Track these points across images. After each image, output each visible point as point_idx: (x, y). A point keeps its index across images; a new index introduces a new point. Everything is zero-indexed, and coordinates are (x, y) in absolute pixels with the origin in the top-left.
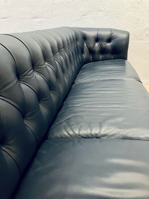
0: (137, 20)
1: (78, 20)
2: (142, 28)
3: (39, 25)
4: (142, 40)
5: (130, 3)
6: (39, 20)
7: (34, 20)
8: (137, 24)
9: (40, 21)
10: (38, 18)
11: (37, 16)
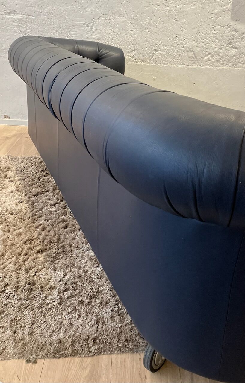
0: (176, 35)
1: (84, 24)
2: (183, 47)
3: (14, 26)
4: (184, 64)
5: (164, 10)
6: (16, 17)
7: (8, 16)
8: (175, 40)
9: (18, 19)
10: (14, 13)
11: (14, 11)
